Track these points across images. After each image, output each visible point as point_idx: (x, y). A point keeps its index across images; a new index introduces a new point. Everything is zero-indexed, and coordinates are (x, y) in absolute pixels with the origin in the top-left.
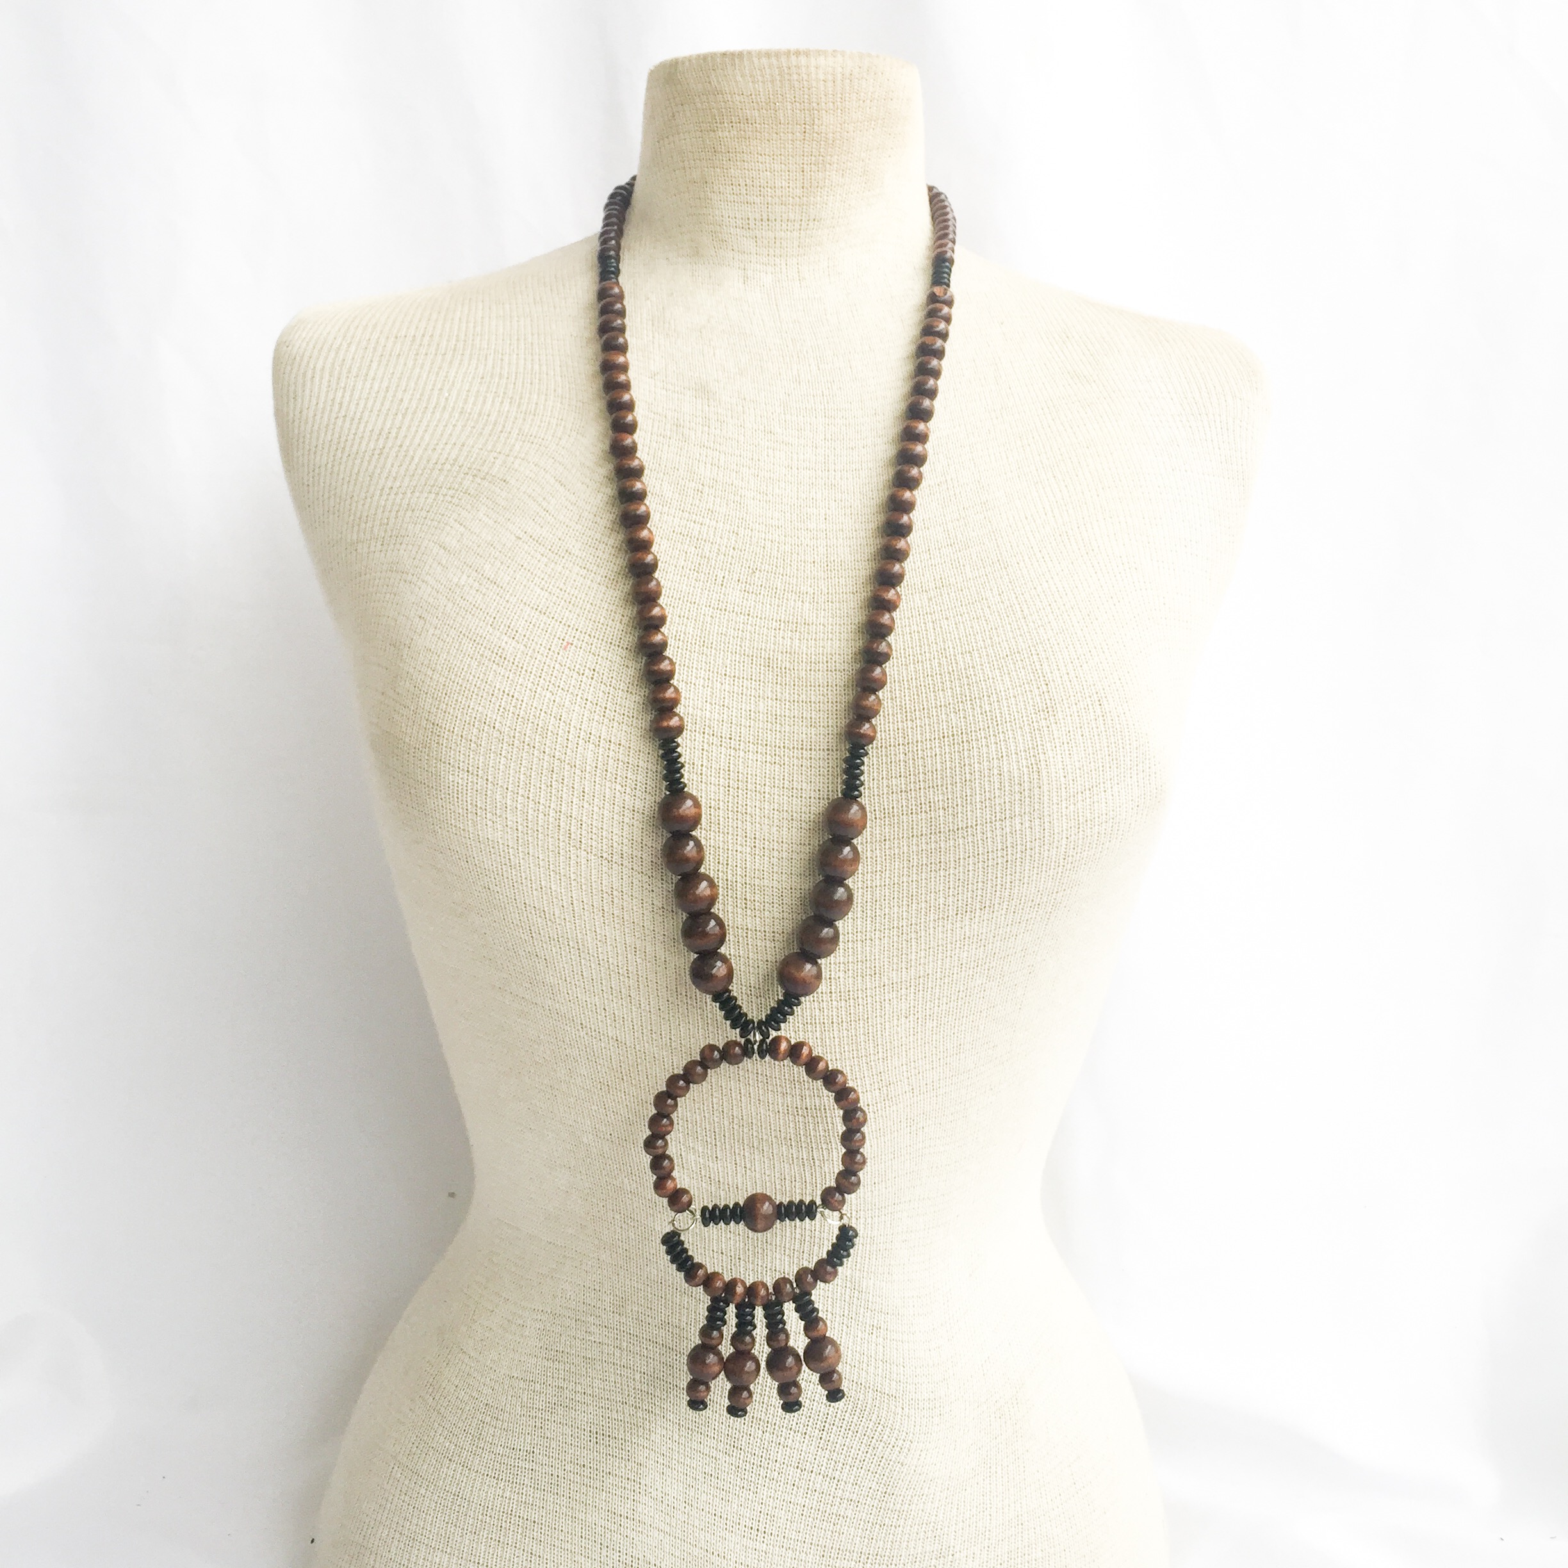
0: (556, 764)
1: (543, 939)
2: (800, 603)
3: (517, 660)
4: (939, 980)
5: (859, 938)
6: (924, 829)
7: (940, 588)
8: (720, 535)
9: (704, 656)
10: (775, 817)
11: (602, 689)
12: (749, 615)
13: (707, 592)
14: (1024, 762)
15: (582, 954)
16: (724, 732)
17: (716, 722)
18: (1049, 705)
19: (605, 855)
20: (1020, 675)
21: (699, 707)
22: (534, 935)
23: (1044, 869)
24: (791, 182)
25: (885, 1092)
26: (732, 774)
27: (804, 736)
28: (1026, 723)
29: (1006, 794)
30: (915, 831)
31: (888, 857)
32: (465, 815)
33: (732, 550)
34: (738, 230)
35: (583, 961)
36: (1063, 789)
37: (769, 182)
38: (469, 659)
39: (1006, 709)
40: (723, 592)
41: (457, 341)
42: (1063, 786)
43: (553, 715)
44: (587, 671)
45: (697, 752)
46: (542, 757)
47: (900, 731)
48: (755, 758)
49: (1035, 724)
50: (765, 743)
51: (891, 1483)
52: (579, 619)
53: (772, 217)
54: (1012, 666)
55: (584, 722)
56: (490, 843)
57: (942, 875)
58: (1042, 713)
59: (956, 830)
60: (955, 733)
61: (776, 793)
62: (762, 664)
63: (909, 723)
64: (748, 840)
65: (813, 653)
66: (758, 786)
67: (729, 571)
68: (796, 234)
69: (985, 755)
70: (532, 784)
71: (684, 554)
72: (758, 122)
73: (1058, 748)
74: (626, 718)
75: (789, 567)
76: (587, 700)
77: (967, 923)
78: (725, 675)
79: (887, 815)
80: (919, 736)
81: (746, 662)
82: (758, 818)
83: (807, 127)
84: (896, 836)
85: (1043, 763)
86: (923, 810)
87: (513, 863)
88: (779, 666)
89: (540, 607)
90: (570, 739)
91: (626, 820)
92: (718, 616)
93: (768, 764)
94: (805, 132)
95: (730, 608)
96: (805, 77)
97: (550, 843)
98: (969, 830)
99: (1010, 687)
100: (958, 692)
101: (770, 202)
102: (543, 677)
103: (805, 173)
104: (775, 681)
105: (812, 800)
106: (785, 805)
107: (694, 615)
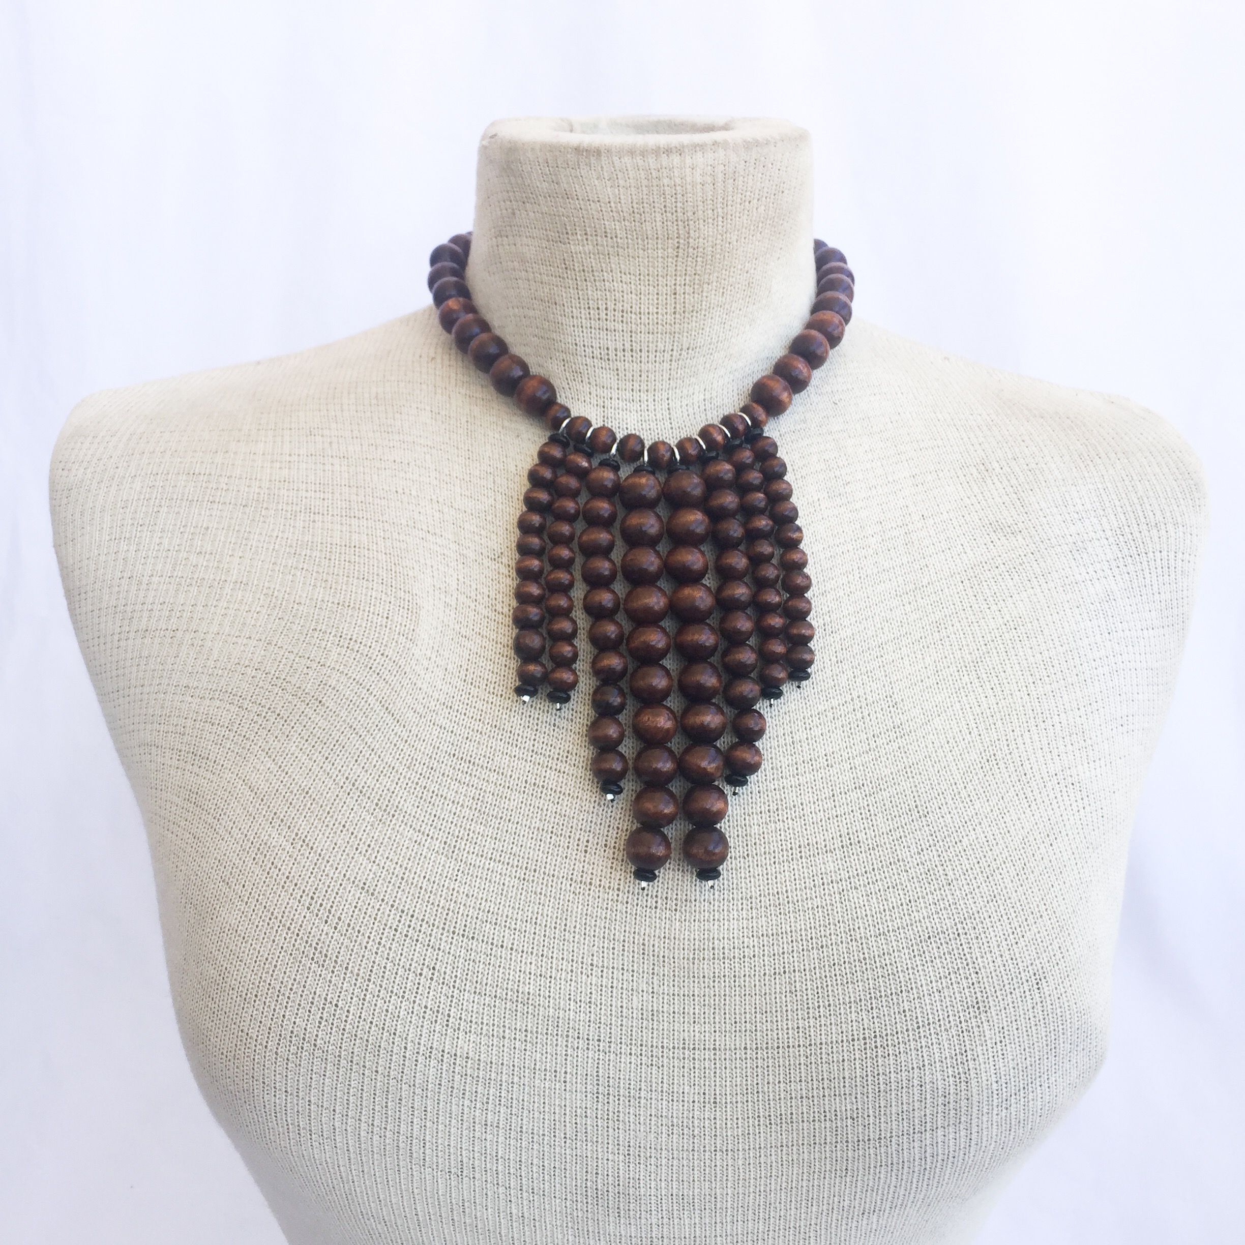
0: (391, 1084)
6: (828, 1138)
10: (653, 1123)
12: (618, 889)
13: (568, 861)
14: (950, 1070)
16: (591, 1033)
18: (980, 998)
19: (453, 1170)
24: (660, 307)
26: (601, 1079)
27: (686, 1034)
28: (952, 1023)
29: (928, 1106)
30: (817, 1138)
34: (595, 360)
37: (634, 306)
39: (929, 1007)
40: (587, 861)
42: (995, 1093)
43: (386, 1028)
44: (425, 970)
45: (559, 1057)
46: (374, 1077)
48: (629, 1060)
49: (963, 1024)
50: (640, 1042)
52: (415, 901)
53: (636, 347)
54: (936, 950)
55: (424, 1035)
56: (317, 1161)
57: (848, 1180)
58: (971, 1010)
59: (866, 1140)
60: (867, 1035)
61: (654, 1097)
62: (636, 950)
63: (812, 1021)
64: (621, 1148)
66: (632, 1091)
68: (666, 365)
69: (903, 1064)
76: (426, 1007)
78: (592, 965)
79: (784, 1121)
81: (617, 948)
84: (795, 1143)
85: (972, 1072)
86: (827, 1118)
88: (656, 954)
89: (367, 884)
90: (407, 1056)
93: (644, 1067)
94: (678, 247)
96: (678, 181)
97: (388, 1162)
98: (882, 1141)
99: (933, 979)
100: (871, 986)
101: (634, 330)
102: (372, 980)
103: (678, 296)
104: (651, 971)
105: (696, 1104)
106: (664, 1110)
107: (554, 891)
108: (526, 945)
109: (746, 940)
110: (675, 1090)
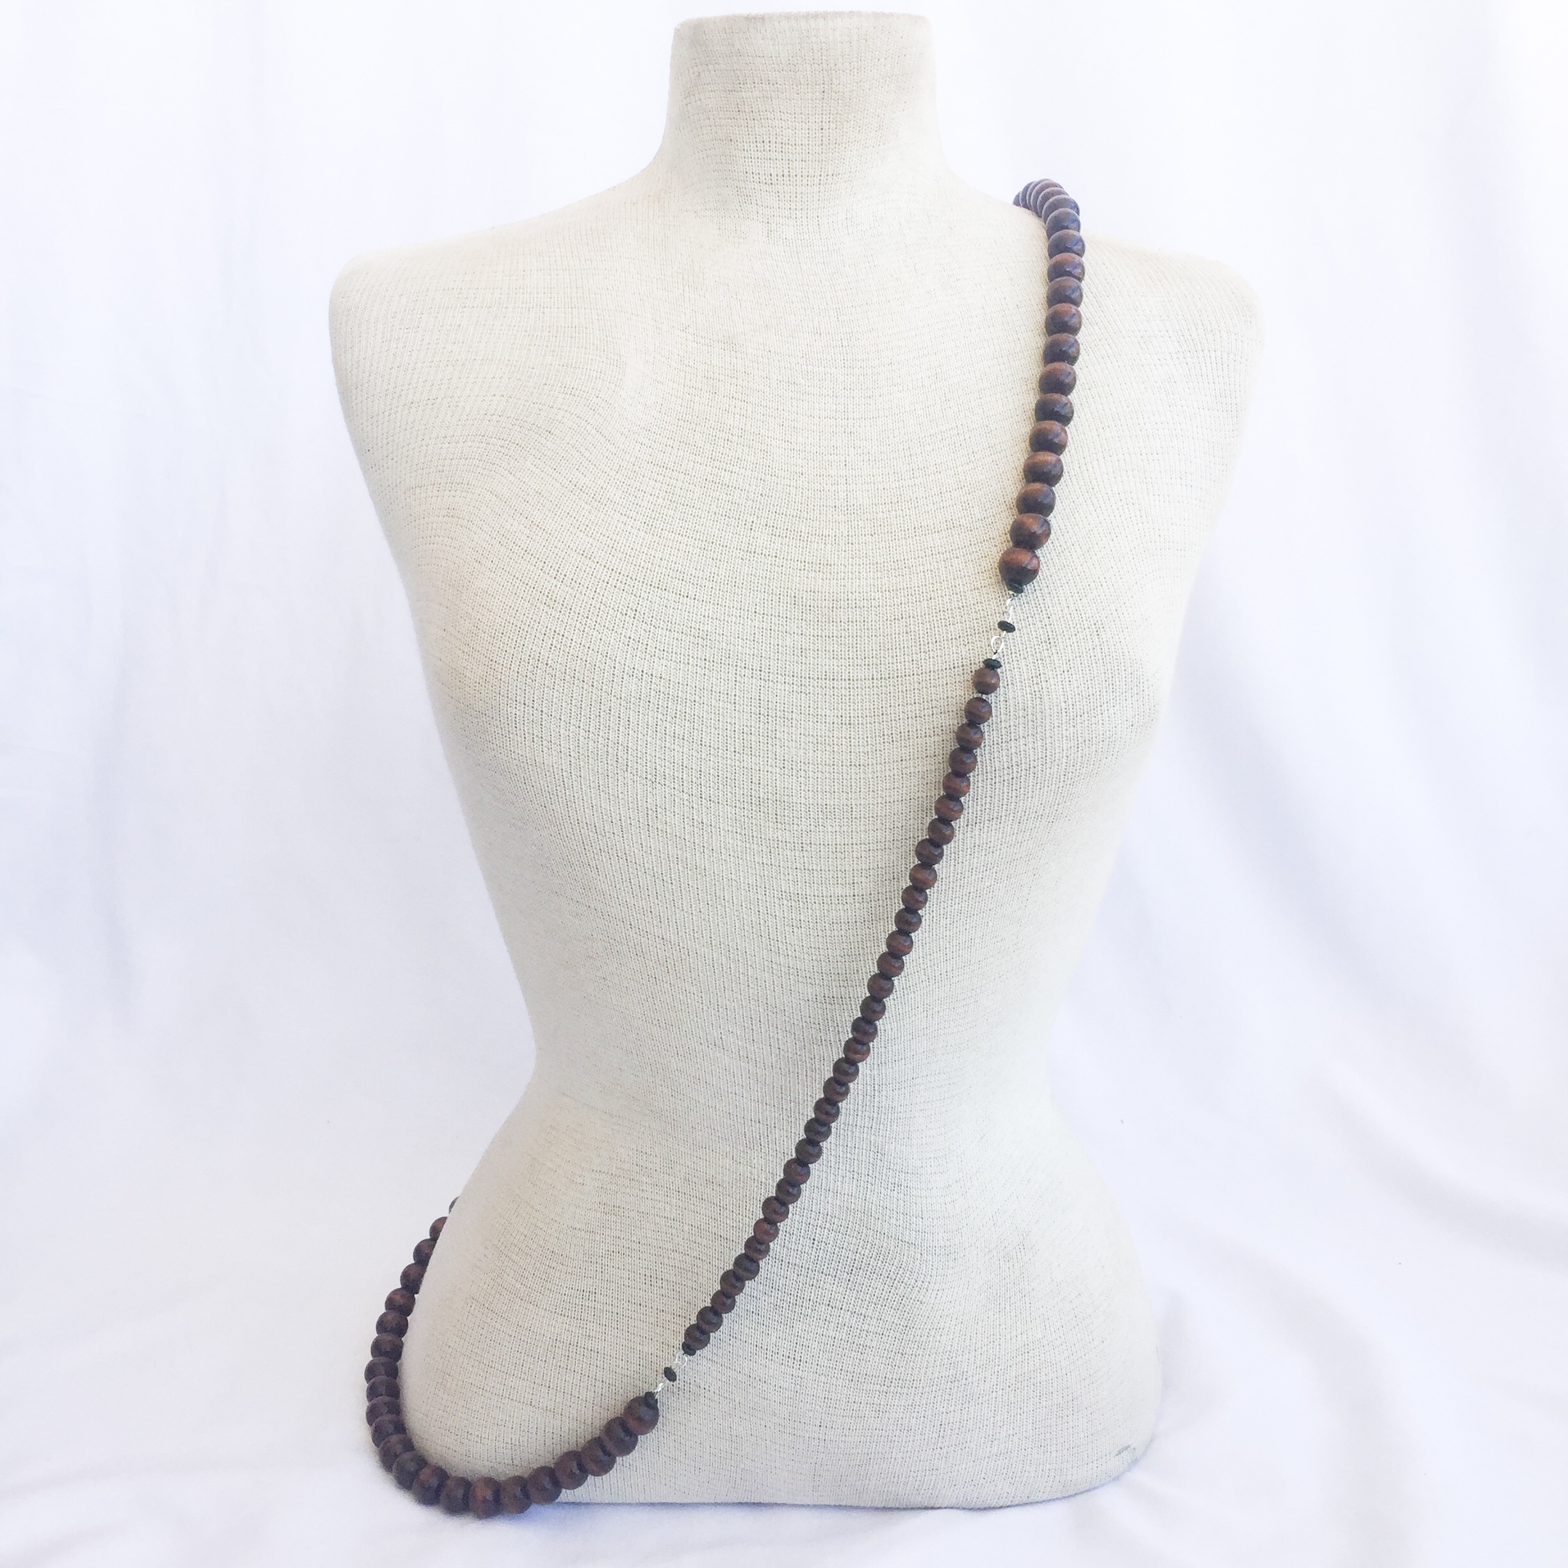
0: (603, 697)
1: (595, 851)
2: (823, 545)
4: (951, 883)
8: (748, 482)
9: (736, 596)
10: (802, 740)
13: (737, 536)
14: (1028, 689)
15: (630, 864)
16: (755, 665)
18: (1050, 636)
19: (649, 777)
23: (1046, 784)
24: (811, 140)
26: (762, 702)
27: (827, 667)
28: (1029, 653)
32: (523, 742)
33: (760, 497)
34: (762, 185)
35: (630, 869)
36: (1064, 714)
40: (752, 536)
42: (1064, 710)
43: (600, 652)
44: (629, 610)
45: (730, 683)
46: (591, 690)
48: (783, 688)
50: (792, 674)
51: (912, 1318)
52: (622, 563)
55: (628, 658)
56: (546, 767)
58: (1044, 644)
61: (803, 719)
62: (789, 602)
64: (778, 762)
66: (786, 713)
67: (758, 517)
68: (816, 189)
70: (583, 714)
73: (1059, 675)
75: (812, 511)
76: (630, 638)
77: (977, 833)
78: (755, 612)
79: (903, 738)
80: (932, 666)
81: (774, 600)
82: (786, 742)
83: (826, 87)
85: (1045, 689)
87: (566, 785)
88: (804, 604)
89: (586, 551)
90: (616, 674)
92: (748, 558)
93: (795, 693)
94: (824, 92)
95: (759, 551)
96: (823, 39)
97: (600, 767)
102: (590, 617)
104: (801, 618)
105: (835, 725)
107: (727, 557)
108: (705, 596)
109: (873, 594)
110: (819, 713)
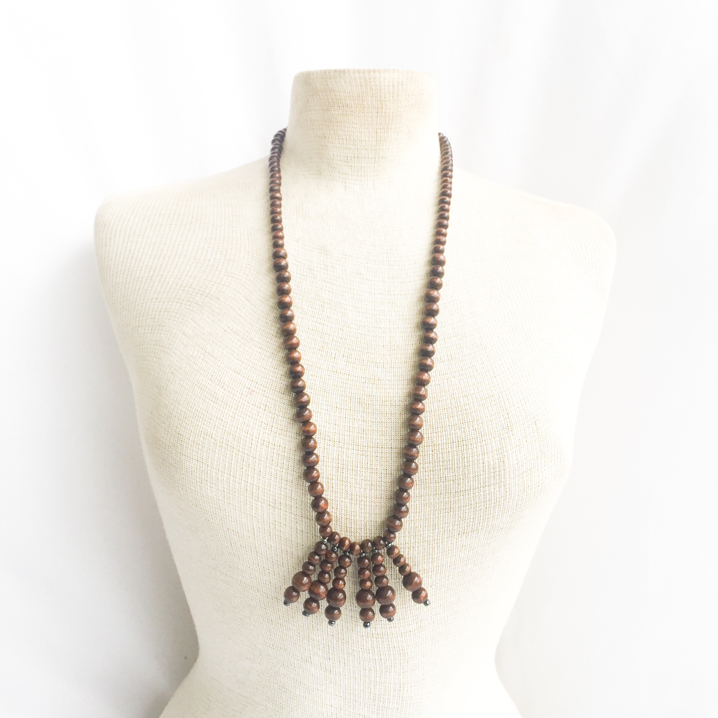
0: (245, 457)
1: (237, 546)
2: (376, 368)
3: (224, 400)
4: (448, 567)
5: (407, 547)
6: (442, 491)
7: (450, 360)
8: (333, 331)
9: (325, 397)
10: (363, 483)
11: (270, 416)
12: (349, 375)
13: (326, 362)
14: (496, 456)
15: (258, 554)
16: (336, 439)
17: (331, 433)
18: (509, 425)
19: (271, 504)
20: (493, 409)
21: (323, 425)
22: (232, 544)
23: (506, 511)
24: (370, 138)
25: (419, 624)
26: (340, 461)
27: (379, 440)
28: (497, 435)
29: (486, 473)
30: (437, 491)
31: (422, 505)
32: (196, 483)
33: (340, 339)
34: (342, 162)
35: (259, 558)
36: (517, 471)
38: (198, 399)
39: (486, 427)
40: (335, 362)
41: (192, 218)
42: (517, 469)
43: (244, 430)
44: (262, 406)
46: (238, 453)
47: (430, 438)
48: (352, 452)
49: (502, 436)
50: (358, 444)
52: (258, 377)
53: (360, 156)
54: (489, 404)
55: (261, 434)
56: (209, 498)
57: (451, 514)
58: (505, 430)
59: (459, 492)
60: (459, 440)
61: (364, 471)
62: (356, 402)
63: (435, 434)
64: (348, 496)
65: (383, 396)
66: (354, 467)
67: (339, 351)
68: (373, 165)
69: (475, 453)
70: (232, 467)
71: (314, 341)
72: (353, 107)
73: (514, 448)
74: (283, 432)
75: (370, 348)
76: (262, 422)
77: (464, 539)
78: (336, 408)
79: (422, 483)
80: (440, 441)
81: (348, 400)
82: (353, 484)
83: (379, 109)
84: (427, 494)
85: (506, 457)
86: (442, 481)
87: (221, 509)
88: (365, 403)
89: (237, 370)
90: (253, 444)
91: (283, 486)
92: (333, 375)
93: (359, 456)
94: (378, 112)
95: (339, 371)
96: (378, 84)
97: (242, 498)
98: (466, 491)
99: (488, 415)
100: (461, 418)
101: (359, 148)
103: (378, 134)
104: (363, 411)
105: (383, 475)
106: (368, 477)
110: (373, 467)
